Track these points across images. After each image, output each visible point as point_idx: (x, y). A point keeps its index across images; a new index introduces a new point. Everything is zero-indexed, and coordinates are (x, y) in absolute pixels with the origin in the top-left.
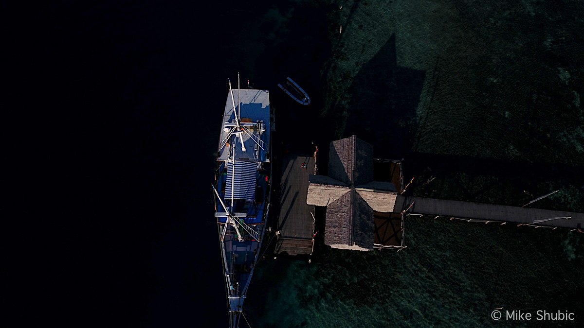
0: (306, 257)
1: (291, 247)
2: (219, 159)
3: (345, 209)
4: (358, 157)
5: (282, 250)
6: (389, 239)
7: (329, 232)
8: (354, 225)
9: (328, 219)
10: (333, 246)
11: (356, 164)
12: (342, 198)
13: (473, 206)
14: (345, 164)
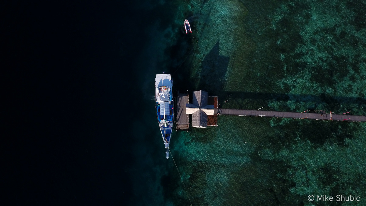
0: (186, 130)
1: (181, 127)
2: (156, 101)
3: (198, 115)
4: (202, 97)
5: (178, 128)
6: (213, 123)
7: (193, 122)
8: (201, 120)
9: (193, 118)
10: (194, 127)
11: (201, 100)
12: (197, 112)
13: (241, 111)
14: (198, 100)
